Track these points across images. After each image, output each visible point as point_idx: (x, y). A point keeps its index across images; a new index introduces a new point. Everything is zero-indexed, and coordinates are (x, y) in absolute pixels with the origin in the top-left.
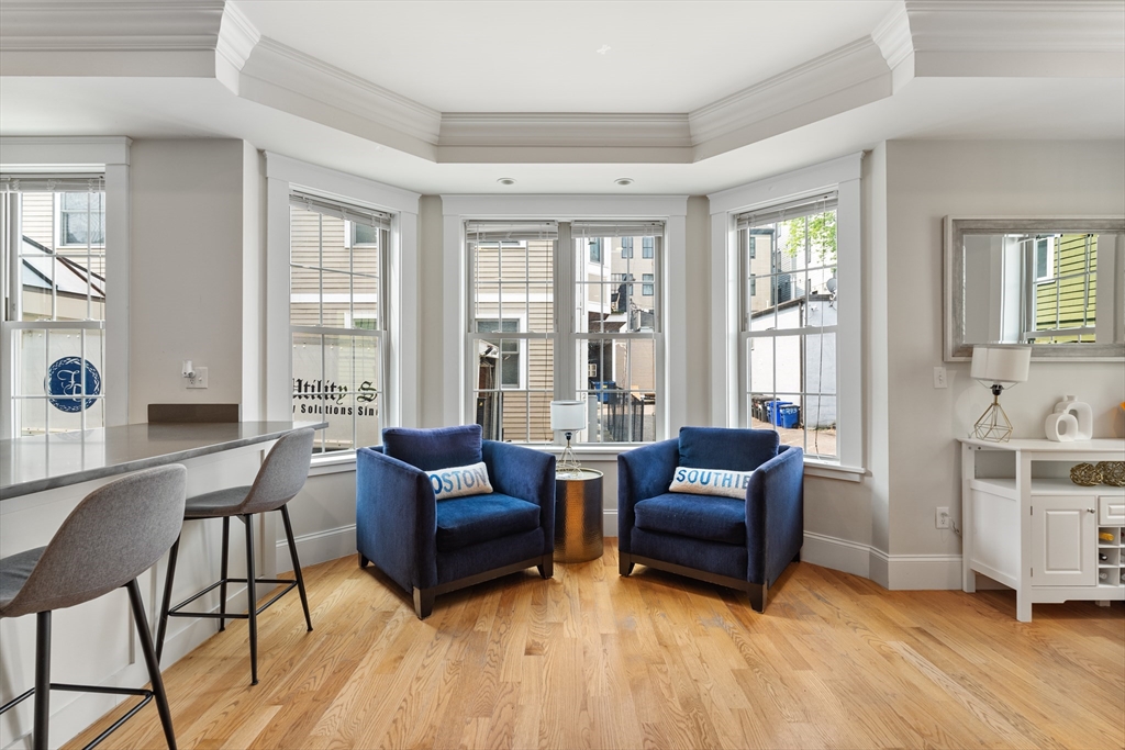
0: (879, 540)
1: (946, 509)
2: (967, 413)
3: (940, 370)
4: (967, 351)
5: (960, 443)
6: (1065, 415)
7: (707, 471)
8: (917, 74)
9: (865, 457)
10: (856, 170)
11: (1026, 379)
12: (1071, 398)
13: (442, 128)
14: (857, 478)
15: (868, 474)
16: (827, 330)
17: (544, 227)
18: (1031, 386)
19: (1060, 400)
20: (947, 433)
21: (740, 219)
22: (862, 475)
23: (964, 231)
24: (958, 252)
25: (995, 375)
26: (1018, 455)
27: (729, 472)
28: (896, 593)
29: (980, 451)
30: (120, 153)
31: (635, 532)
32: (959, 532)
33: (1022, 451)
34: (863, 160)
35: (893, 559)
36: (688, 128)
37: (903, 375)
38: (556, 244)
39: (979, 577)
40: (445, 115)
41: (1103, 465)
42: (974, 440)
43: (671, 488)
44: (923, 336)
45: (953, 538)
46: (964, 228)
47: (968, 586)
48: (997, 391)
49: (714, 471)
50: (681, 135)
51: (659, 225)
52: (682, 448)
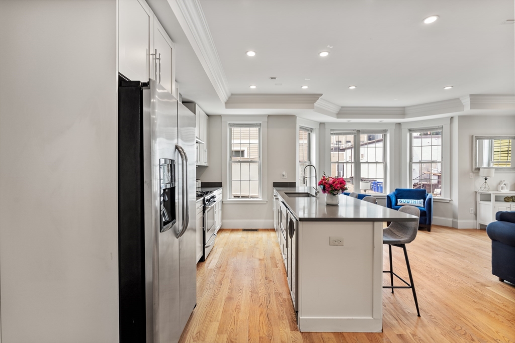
0: (455, 217)
1: (472, 209)
2: (479, 185)
3: (471, 174)
4: (478, 169)
5: (476, 192)
6: (503, 185)
7: (408, 200)
8: (471, 109)
9: (451, 196)
10: (448, 122)
11: (493, 176)
12: (504, 181)
13: (340, 110)
14: (448, 201)
15: (452, 200)
16: (439, 162)
17: (353, 131)
18: (494, 178)
19: (501, 181)
20: (473, 190)
21: (410, 130)
22: (450, 201)
23: (478, 139)
24: (476, 144)
25: (486, 175)
26: (492, 194)
27: (415, 200)
28: (460, 230)
29: (481, 194)
30: (266, 119)
32: (476, 215)
33: (493, 193)
34: (451, 119)
35: (459, 221)
36: (404, 110)
37: (462, 175)
38: (355, 136)
39: (481, 225)
40: (342, 107)
41: (512, 197)
42: (480, 191)
43: (398, 204)
44: (467, 165)
45: (474, 216)
46: (477, 138)
47: (478, 227)
48: (486, 179)
49: (410, 200)
50: (402, 112)
51: (385, 131)
52: (398, 194)
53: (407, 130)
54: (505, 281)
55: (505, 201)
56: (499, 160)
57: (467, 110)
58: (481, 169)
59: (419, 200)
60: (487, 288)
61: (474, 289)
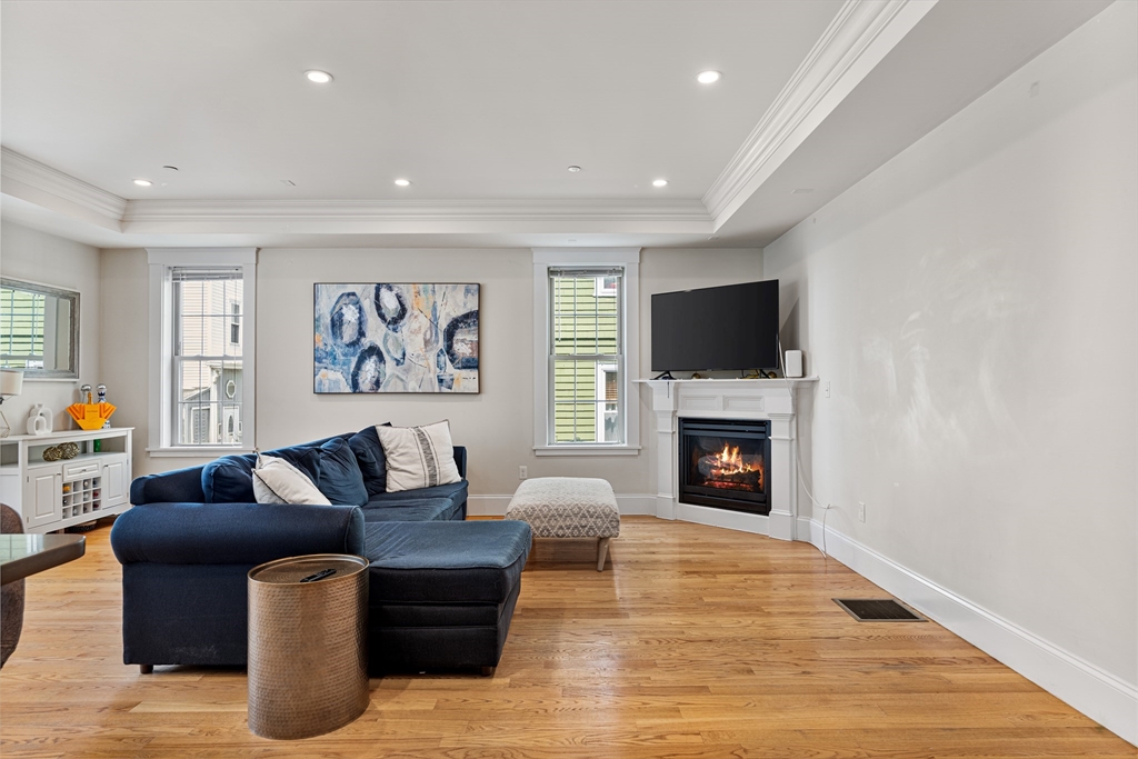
6: (38, 417)
11: (20, 392)
12: (40, 406)
26: (20, 444)
33: (21, 441)
41: (61, 447)
54: (156, 667)
55: (48, 459)
56: (8, 353)
60: (135, 709)
61: (110, 738)
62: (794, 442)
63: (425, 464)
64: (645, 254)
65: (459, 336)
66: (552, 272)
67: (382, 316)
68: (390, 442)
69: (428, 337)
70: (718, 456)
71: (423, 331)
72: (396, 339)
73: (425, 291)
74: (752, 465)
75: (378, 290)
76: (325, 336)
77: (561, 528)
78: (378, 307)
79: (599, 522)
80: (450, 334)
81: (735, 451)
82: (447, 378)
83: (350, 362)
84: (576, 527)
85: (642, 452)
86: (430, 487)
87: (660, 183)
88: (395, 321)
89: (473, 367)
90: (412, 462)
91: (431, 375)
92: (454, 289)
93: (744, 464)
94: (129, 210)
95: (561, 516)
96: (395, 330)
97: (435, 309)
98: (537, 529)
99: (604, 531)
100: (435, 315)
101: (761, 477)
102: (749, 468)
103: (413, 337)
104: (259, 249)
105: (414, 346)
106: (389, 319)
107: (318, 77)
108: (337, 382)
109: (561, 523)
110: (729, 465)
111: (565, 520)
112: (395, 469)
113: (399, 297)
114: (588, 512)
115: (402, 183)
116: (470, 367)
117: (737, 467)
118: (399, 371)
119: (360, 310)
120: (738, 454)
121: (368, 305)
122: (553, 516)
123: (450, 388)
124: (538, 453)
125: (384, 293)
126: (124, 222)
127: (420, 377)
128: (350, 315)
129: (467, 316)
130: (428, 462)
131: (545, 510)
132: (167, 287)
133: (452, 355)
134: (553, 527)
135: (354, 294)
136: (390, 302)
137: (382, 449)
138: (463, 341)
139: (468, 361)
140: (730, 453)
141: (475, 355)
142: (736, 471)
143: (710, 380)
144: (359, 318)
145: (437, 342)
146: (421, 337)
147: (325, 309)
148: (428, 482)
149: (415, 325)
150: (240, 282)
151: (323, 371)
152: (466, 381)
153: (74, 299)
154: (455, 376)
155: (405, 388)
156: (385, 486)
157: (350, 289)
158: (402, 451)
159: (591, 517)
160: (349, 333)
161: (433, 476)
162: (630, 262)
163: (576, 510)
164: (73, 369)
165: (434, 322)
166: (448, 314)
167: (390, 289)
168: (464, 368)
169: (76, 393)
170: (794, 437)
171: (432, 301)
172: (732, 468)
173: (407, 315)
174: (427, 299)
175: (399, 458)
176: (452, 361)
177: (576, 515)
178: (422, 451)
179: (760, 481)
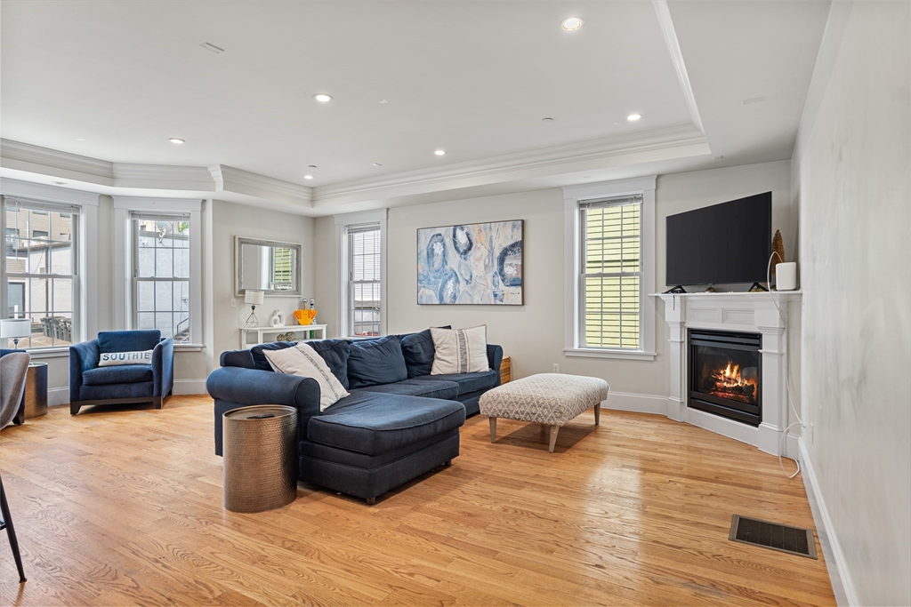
2: (244, 317)
3: (233, 300)
4: (243, 292)
5: (241, 330)
6: (276, 317)
7: (122, 354)
8: (225, 189)
9: (203, 339)
10: (199, 208)
11: (262, 303)
12: (278, 311)
14: (199, 349)
15: (205, 347)
16: (184, 280)
18: (265, 307)
19: (274, 312)
20: (237, 327)
21: (133, 214)
22: (202, 348)
23: (242, 243)
24: (240, 251)
25: (253, 302)
26: (259, 332)
27: (136, 353)
29: (248, 333)
31: (83, 387)
33: (261, 330)
34: (202, 203)
36: (112, 169)
37: (218, 302)
41: (287, 334)
42: (246, 328)
43: (100, 364)
44: (228, 286)
46: (242, 241)
48: (253, 308)
49: (126, 353)
50: (107, 172)
51: (77, 208)
52: (102, 343)
53: (126, 213)
57: (220, 192)
58: (247, 292)
59: (144, 352)
62: (785, 357)
63: (459, 356)
64: (662, 180)
65: (507, 261)
66: (582, 205)
67: (457, 249)
68: (438, 339)
69: (487, 263)
70: (722, 372)
71: (483, 258)
72: (467, 265)
73: (485, 229)
74: (748, 379)
75: (455, 230)
76: (423, 264)
77: (517, 412)
78: (455, 243)
79: (546, 411)
80: (502, 260)
81: (736, 368)
82: (499, 293)
83: (438, 282)
84: (528, 413)
85: (658, 358)
86: (462, 373)
87: (634, 117)
88: (465, 252)
89: (518, 285)
90: (450, 355)
91: (489, 291)
92: (504, 226)
93: (742, 379)
94: (314, 193)
95: (517, 403)
96: (465, 259)
97: (491, 241)
98: (500, 411)
99: (549, 420)
100: (491, 246)
101: (755, 390)
102: (746, 382)
103: (477, 263)
104: (388, 209)
105: (478, 271)
106: (462, 251)
107: (323, 99)
108: (431, 296)
109: (517, 409)
110: (730, 379)
111: (520, 407)
112: (439, 359)
113: (468, 235)
114: (538, 402)
115: (440, 153)
116: (515, 285)
117: (736, 382)
118: (467, 288)
119: (444, 245)
120: (738, 371)
121: (449, 241)
122: (511, 402)
123: (502, 301)
124: (567, 354)
125: (459, 232)
126: (313, 201)
127: (482, 293)
128: (438, 249)
129: (513, 246)
130: (462, 355)
131: (506, 397)
132: (345, 238)
133: (503, 276)
134: (511, 412)
135: (440, 235)
136: (462, 238)
137: (433, 344)
138: (510, 265)
139: (514, 280)
140: (732, 371)
141: (520, 276)
142: (736, 385)
143: (732, 293)
144: (444, 251)
145: (493, 266)
146: (482, 262)
147: (424, 247)
148: (460, 369)
149: (478, 255)
150: (378, 232)
151: (423, 289)
152: (514, 295)
153: (298, 248)
154: (505, 292)
155: (472, 300)
156: (431, 370)
157: (438, 231)
158: (445, 346)
159: (540, 407)
160: (437, 262)
161: (464, 366)
162: (647, 190)
163: (529, 400)
164: (298, 291)
165: (491, 251)
166: (500, 245)
167: (462, 229)
168: (511, 285)
169: (300, 303)
170: (784, 351)
171: (489, 236)
172: (732, 381)
173: (473, 248)
174: (486, 234)
175: (443, 351)
176: (503, 281)
177: (528, 404)
178: (459, 347)
179: (754, 393)
